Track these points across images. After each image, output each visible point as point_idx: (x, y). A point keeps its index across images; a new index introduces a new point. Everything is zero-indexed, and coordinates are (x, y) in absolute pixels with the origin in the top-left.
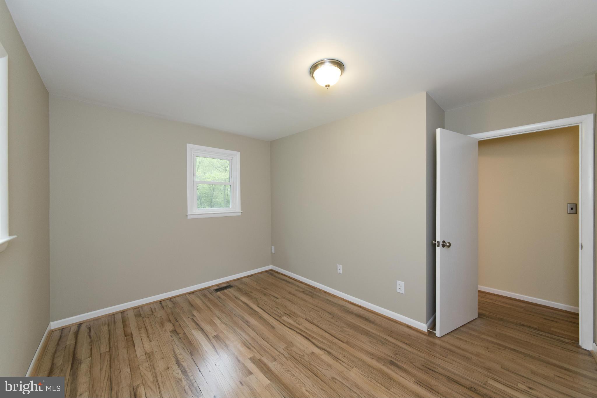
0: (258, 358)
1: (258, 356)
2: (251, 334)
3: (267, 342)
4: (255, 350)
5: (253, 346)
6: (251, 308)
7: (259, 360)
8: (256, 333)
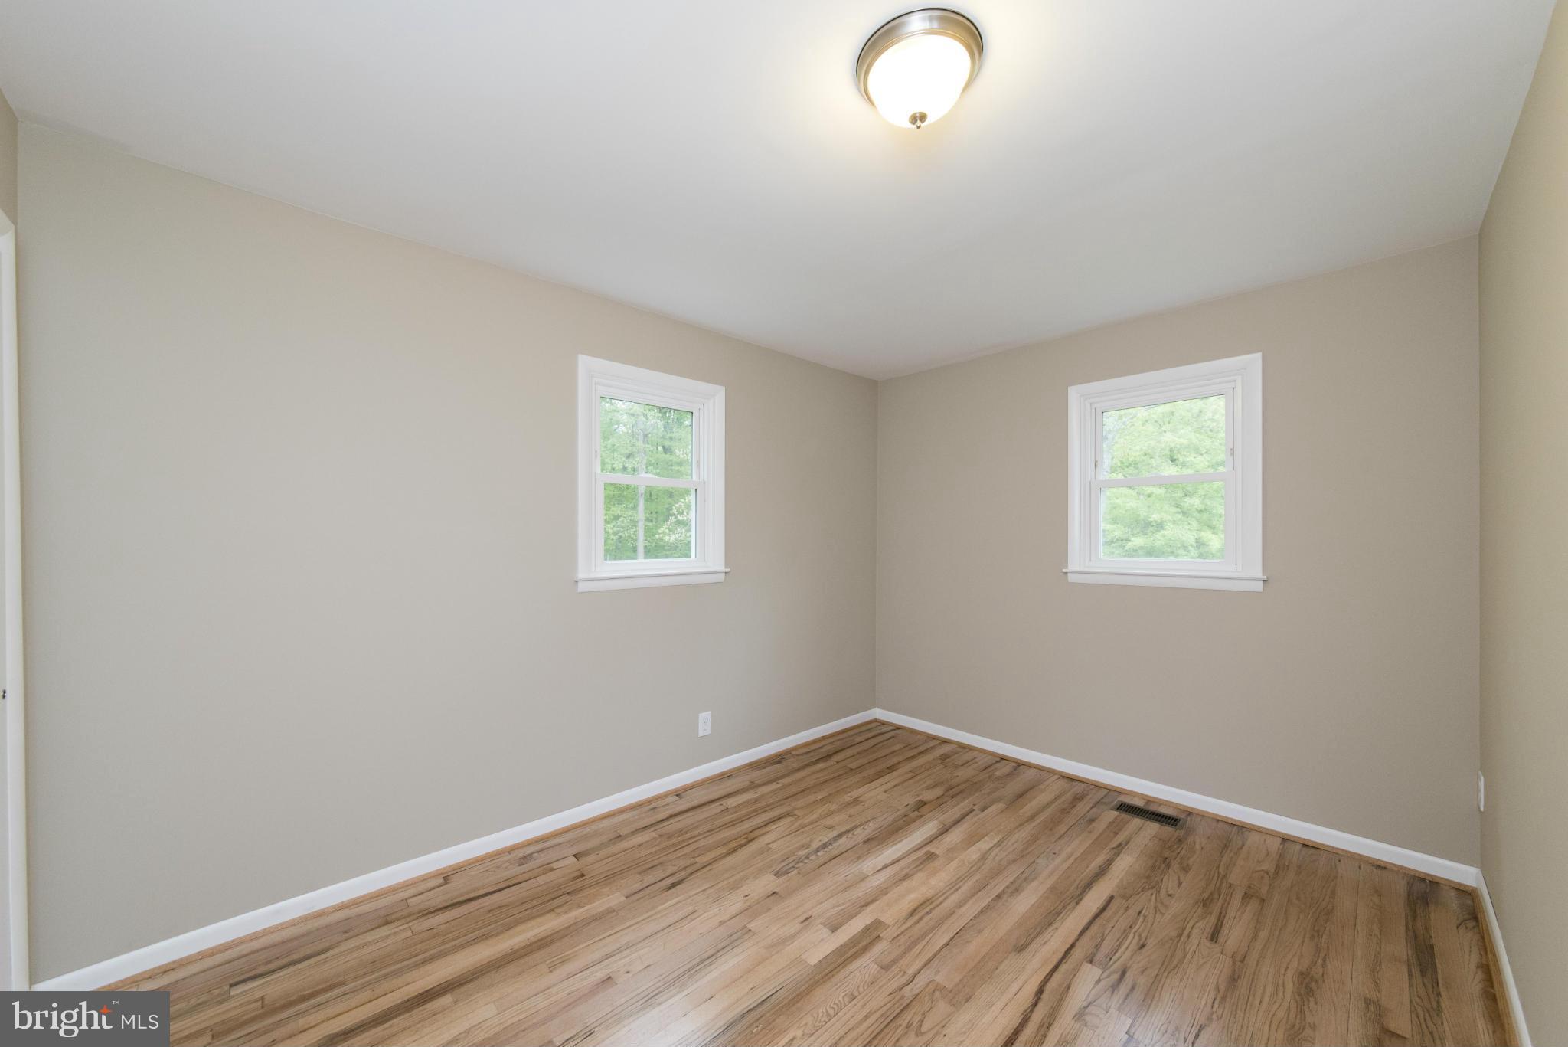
0: (884, 933)
1: (887, 934)
2: (963, 909)
3: (947, 944)
4: (908, 924)
5: (921, 919)
6: (1089, 886)
7: (879, 936)
8: (975, 917)
